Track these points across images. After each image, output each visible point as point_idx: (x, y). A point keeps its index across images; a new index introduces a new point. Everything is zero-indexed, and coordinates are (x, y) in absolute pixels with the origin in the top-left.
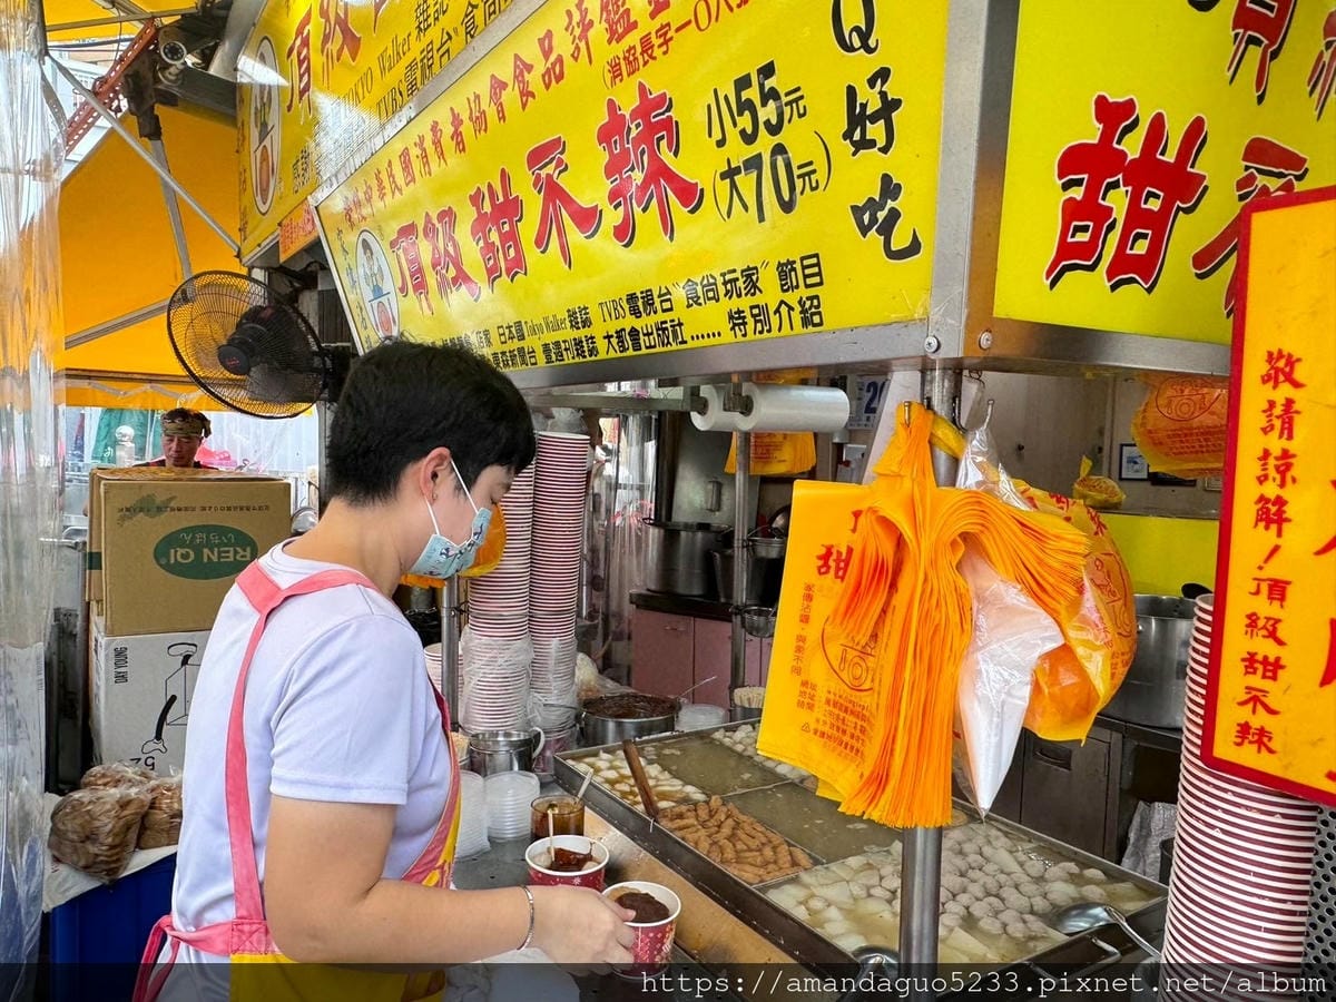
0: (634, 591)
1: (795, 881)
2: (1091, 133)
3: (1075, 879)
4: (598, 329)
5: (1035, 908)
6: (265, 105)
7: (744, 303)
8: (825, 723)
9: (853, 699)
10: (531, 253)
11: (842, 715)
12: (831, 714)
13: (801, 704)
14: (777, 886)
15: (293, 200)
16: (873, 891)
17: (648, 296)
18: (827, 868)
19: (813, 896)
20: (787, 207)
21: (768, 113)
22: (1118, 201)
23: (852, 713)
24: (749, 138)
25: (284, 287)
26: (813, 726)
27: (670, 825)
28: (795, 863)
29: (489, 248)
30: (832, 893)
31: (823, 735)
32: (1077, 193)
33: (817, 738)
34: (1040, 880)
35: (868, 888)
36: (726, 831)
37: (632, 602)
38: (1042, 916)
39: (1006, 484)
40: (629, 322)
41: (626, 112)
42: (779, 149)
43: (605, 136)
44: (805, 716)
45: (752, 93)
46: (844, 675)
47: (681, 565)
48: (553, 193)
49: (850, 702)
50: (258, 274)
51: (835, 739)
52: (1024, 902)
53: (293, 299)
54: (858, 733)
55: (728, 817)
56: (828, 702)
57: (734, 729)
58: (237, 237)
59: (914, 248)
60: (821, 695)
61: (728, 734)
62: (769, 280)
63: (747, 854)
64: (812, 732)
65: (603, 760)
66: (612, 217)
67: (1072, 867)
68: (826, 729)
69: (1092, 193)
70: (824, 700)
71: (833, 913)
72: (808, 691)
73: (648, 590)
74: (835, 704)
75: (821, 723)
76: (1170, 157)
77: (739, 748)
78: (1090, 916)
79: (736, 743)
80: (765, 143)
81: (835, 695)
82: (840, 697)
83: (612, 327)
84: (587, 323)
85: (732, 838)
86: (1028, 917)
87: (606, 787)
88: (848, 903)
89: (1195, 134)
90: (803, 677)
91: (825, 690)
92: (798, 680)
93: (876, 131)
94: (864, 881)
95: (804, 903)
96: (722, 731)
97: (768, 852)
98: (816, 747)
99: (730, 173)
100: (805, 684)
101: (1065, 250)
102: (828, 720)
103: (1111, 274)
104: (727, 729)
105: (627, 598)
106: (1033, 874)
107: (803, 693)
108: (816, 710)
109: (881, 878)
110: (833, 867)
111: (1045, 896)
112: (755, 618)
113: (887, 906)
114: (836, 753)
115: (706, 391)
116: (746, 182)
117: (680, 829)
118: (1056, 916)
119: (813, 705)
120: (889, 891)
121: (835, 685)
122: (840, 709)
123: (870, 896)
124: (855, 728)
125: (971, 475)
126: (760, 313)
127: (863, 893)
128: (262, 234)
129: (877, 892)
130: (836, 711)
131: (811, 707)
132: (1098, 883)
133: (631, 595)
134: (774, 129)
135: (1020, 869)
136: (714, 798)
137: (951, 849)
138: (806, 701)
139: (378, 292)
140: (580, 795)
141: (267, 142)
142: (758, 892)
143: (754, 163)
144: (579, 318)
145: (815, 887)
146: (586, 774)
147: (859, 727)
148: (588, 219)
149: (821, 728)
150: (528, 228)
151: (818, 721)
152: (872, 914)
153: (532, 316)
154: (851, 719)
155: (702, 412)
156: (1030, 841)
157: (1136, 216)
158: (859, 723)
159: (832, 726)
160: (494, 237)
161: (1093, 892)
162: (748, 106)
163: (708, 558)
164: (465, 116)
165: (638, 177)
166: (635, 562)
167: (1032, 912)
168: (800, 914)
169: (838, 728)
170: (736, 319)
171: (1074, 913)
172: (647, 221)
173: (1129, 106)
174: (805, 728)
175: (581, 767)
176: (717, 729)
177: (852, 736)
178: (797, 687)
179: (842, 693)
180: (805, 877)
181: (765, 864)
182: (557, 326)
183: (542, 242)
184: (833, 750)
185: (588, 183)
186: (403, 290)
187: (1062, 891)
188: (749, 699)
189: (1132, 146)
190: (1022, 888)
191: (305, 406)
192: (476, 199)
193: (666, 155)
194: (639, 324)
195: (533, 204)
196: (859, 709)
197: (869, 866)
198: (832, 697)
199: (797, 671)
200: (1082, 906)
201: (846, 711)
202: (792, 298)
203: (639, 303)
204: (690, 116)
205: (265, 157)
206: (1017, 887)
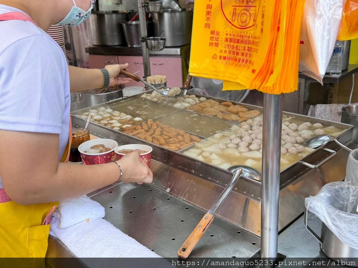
0: (86, 46)
1: (193, 147)
3: (310, 128)
5: (298, 141)
8: (225, 51)
9: (242, 34)
11: (235, 45)
12: (229, 46)
13: (211, 44)
14: (186, 150)
16: (228, 146)
18: (206, 140)
19: (203, 151)
23: (242, 42)
26: (219, 54)
27: (131, 134)
28: (192, 140)
30: (211, 149)
31: (225, 58)
33: (222, 60)
34: (296, 130)
35: (226, 145)
36: (158, 132)
37: (87, 52)
38: (301, 144)
44: (216, 51)
46: (236, 23)
47: (108, 32)
49: (241, 36)
51: (232, 59)
52: (293, 140)
54: (246, 52)
55: (157, 127)
56: (226, 40)
57: (151, 93)
60: (222, 37)
61: (148, 95)
63: (171, 139)
64: (218, 58)
65: (93, 113)
67: (308, 124)
68: (226, 55)
70: (224, 39)
71: (214, 156)
72: (215, 36)
73: (94, 45)
74: (231, 40)
75: (223, 52)
77: (155, 100)
78: (321, 141)
79: (153, 98)
81: (230, 35)
82: (234, 35)
85: (161, 134)
86: (295, 145)
87: (96, 123)
88: (219, 151)
90: (212, 29)
91: (224, 34)
92: (208, 31)
94: (225, 143)
95: (200, 154)
96: (145, 94)
97: (180, 138)
98: (221, 65)
100: (212, 33)
102: (227, 49)
104: (147, 93)
105: (84, 51)
106: (293, 129)
107: (212, 38)
108: (220, 45)
109: (231, 140)
110: (209, 139)
111: (300, 136)
112: (153, 41)
113: (236, 150)
114: (234, 65)
117: (136, 134)
118: (307, 143)
119: (218, 44)
120: (236, 144)
121: (230, 30)
122: (234, 42)
123: (227, 147)
124: (244, 50)
127: (225, 147)
129: (230, 145)
130: (232, 44)
131: (217, 45)
132: (321, 128)
133: (86, 49)
135: (287, 127)
136: (149, 120)
137: (257, 125)
138: (214, 42)
140: (86, 127)
142: (180, 153)
145: (203, 148)
146: (87, 119)
147: (247, 48)
149: (223, 55)
151: (221, 51)
152: (230, 154)
154: (241, 46)
156: (288, 117)
158: (247, 46)
159: (230, 52)
161: (320, 131)
163: (120, 27)
166: (85, 33)
167: (297, 143)
168: (200, 158)
169: (234, 53)
171: (313, 141)
174: (214, 57)
175: (83, 117)
176: (143, 94)
177: (243, 54)
178: (209, 35)
179: (234, 33)
180: (197, 144)
181: (180, 142)
184: (232, 64)
187: (307, 134)
188: (154, 80)
190: (290, 134)
196: (246, 39)
197: (224, 136)
198: (228, 37)
199: (207, 26)
200: (316, 137)
201: (238, 42)
206: (288, 134)
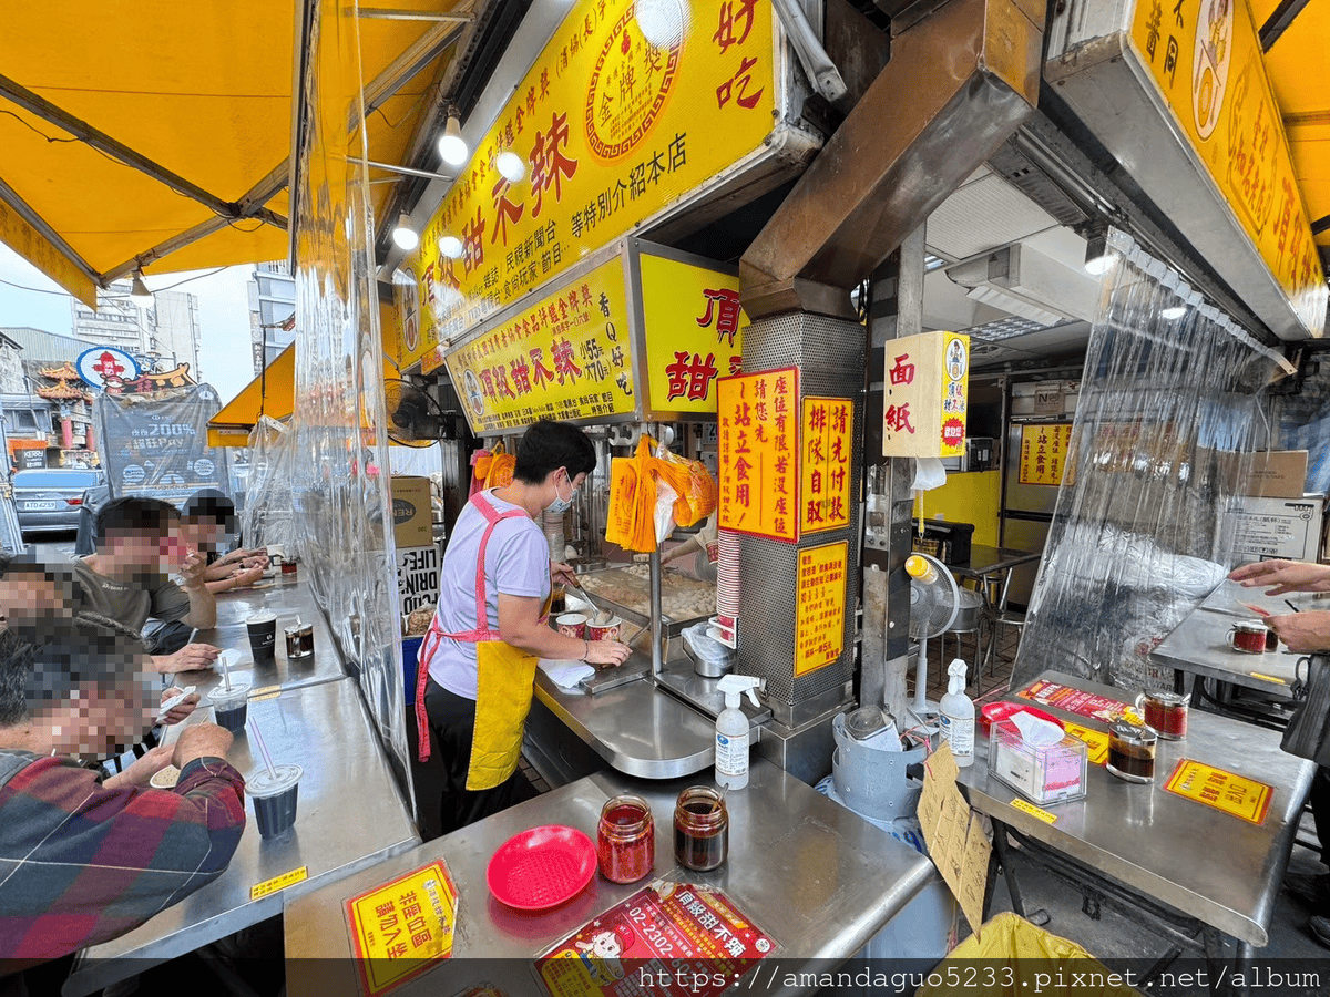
2: (675, 361)
4: (556, 411)
6: (410, 301)
7: (595, 405)
10: (532, 384)
15: (430, 347)
17: (569, 401)
20: (602, 378)
21: (595, 351)
22: (688, 377)
24: (591, 358)
25: (421, 384)
29: (517, 382)
32: (674, 377)
39: (670, 454)
40: (565, 409)
41: (559, 344)
42: (598, 362)
43: (553, 350)
44: (620, 528)
45: (590, 346)
48: (538, 366)
50: (407, 378)
53: (425, 388)
58: (396, 360)
59: (630, 393)
62: (600, 398)
66: (557, 376)
69: (678, 376)
76: (703, 364)
80: (595, 360)
83: (560, 410)
84: (552, 409)
89: (710, 358)
92: (617, 517)
93: (619, 361)
99: (587, 367)
101: (672, 391)
103: (689, 396)
115: (614, 429)
116: (592, 370)
125: (659, 454)
126: (599, 407)
128: (410, 361)
134: (597, 357)
139: (474, 393)
141: (412, 317)
143: (593, 365)
144: (549, 407)
148: (550, 375)
150: (531, 376)
153: (534, 406)
155: (613, 438)
157: (694, 381)
160: (519, 378)
162: (589, 349)
164: (506, 334)
165: (563, 364)
170: (594, 409)
172: (567, 377)
173: (686, 353)
182: (542, 410)
183: (536, 381)
185: (549, 363)
186: (485, 393)
189: (689, 363)
191: (433, 441)
192: (512, 364)
193: (570, 359)
194: (568, 410)
195: (532, 369)
199: (616, 515)
202: (606, 404)
203: (568, 403)
204: (576, 349)
205: (411, 324)
